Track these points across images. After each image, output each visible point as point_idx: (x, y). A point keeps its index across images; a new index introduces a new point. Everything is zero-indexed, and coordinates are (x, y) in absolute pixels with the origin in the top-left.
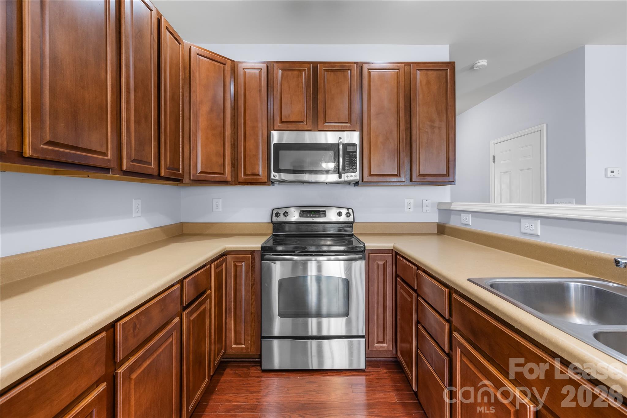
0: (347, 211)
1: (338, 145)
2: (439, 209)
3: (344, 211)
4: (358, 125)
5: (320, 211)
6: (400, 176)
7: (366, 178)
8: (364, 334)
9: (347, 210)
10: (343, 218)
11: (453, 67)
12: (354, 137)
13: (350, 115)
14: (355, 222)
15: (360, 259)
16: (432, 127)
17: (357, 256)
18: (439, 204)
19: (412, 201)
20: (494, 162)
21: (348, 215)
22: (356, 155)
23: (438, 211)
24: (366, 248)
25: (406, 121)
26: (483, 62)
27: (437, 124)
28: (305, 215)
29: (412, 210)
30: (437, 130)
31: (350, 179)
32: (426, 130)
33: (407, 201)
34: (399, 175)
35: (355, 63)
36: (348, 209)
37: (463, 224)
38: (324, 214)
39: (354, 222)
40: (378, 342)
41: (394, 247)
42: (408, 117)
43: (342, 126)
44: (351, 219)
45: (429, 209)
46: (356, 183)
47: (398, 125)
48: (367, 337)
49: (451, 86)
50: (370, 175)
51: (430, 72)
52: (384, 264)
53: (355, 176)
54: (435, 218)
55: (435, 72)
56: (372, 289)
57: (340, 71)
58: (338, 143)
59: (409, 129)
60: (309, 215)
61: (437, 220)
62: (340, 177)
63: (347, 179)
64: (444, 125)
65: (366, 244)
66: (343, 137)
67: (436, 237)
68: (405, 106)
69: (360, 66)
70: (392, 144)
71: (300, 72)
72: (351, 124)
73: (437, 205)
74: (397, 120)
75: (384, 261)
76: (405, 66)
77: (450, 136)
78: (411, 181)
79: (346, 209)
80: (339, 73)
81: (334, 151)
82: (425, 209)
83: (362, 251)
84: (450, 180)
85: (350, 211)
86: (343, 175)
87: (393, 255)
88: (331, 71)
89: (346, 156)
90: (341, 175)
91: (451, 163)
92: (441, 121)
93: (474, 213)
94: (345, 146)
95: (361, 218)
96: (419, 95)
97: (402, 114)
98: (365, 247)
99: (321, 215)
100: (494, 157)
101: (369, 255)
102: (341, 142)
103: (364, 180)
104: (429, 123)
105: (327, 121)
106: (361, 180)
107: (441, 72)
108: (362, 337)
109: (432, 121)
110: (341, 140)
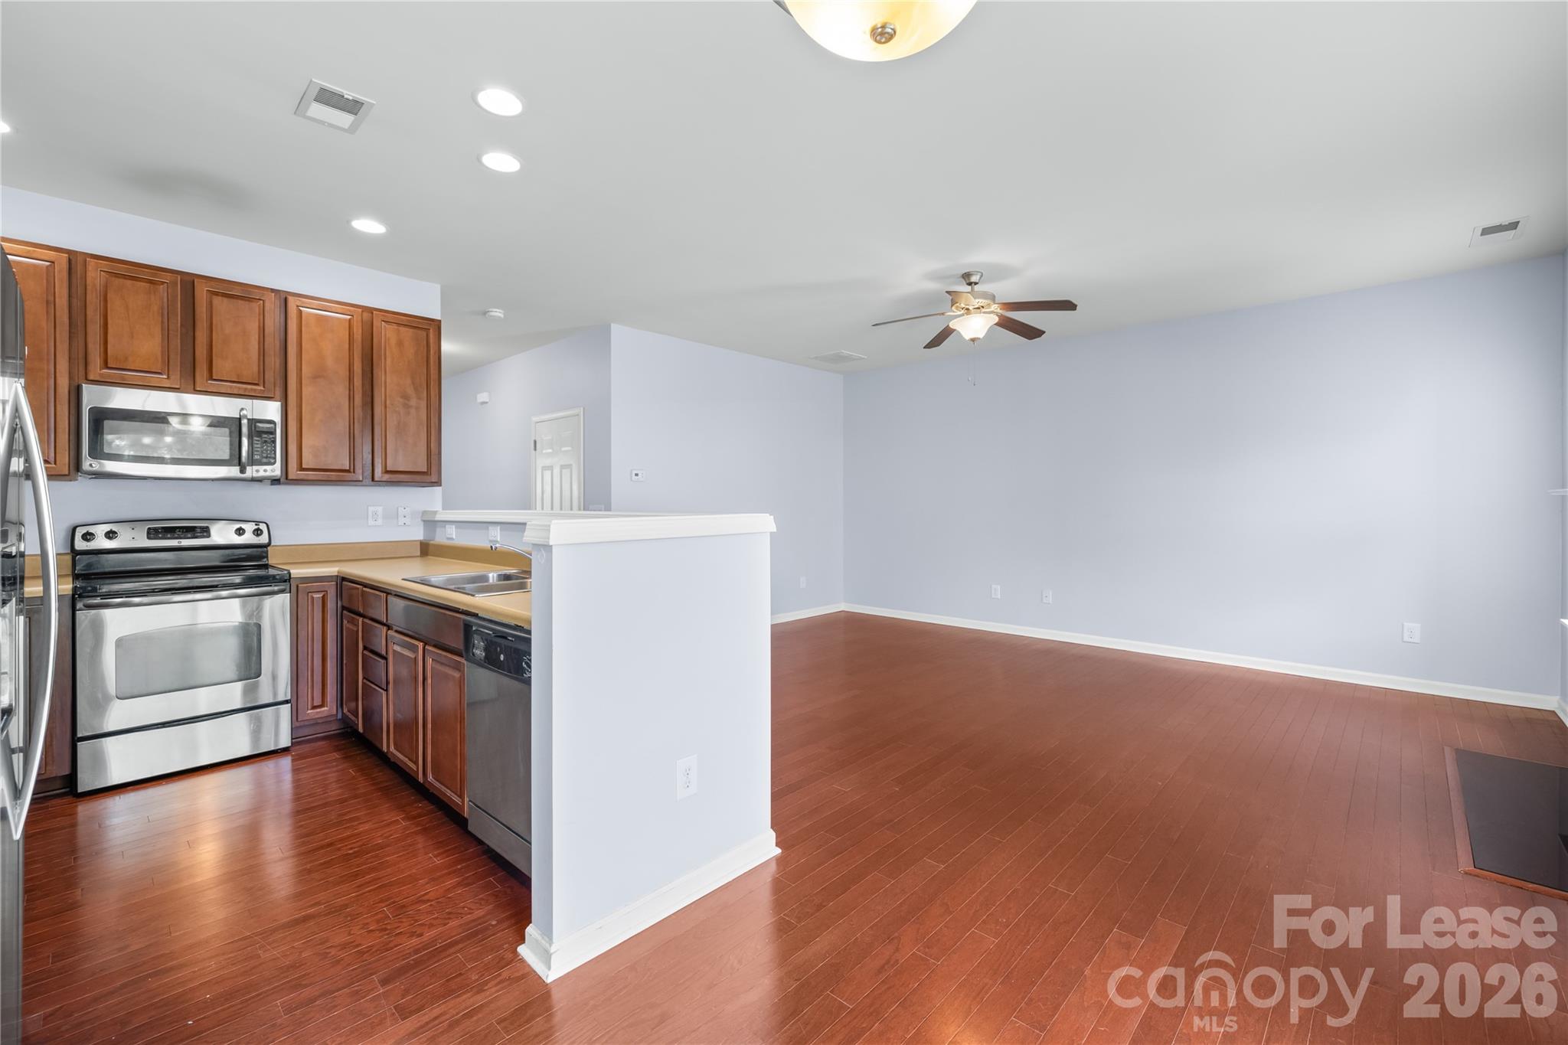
0: (256, 527)
1: (240, 419)
2: (424, 521)
3: (249, 528)
4: (277, 389)
5: (195, 527)
6: (354, 472)
7: (293, 473)
8: (289, 698)
9: (256, 525)
10: (248, 538)
11: (437, 327)
12: (270, 410)
13: (262, 371)
14: (272, 544)
15: (282, 591)
16: (407, 406)
17: (276, 588)
18: (424, 513)
19: (380, 509)
20: (535, 449)
21: (258, 532)
22: (275, 438)
23: (422, 523)
24: (292, 576)
25: (364, 394)
26: (498, 313)
27: (413, 402)
28: (160, 536)
29: (380, 522)
30: (413, 411)
31: (262, 474)
32: (397, 409)
33: (371, 509)
34: (352, 470)
35: (273, 290)
36: (257, 523)
37: (448, 539)
38: (205, 532)
39: (269, 544)
40: (314, 707)
41: (338, 572)
42: (368, 387)
43: (246, 389)
44: (263, 539)
45: (408, 521)
46: (275, 481)
47: (351, 398)
48: (294, 701)
49: (435, 353)
50: (302, 469)
51: (402, 329)
52: (323, 597)
53: (275, 470)
54: (418, 534)
55: (411, 330)
56: (302, 634)
57: (242, 299)
58: (238, 417)
59: (370, 405)
60: (169, 536)
61: (421, 538)
62: (243, 471)
63: (255, 475)
64: (423, 404)
65: (292, 571)
66: (249, 407)
67: (419, 559)
68: (363, 370)
69: (284, 298)
70: (342, 425)
71: (152, 285)
72: (264, 387)
73: (421, 514)
74: (350, 390)
75: (323, 593)
76: (362, 311)
77: (434, 420)
78: (373, 480)
79: (254, 523)
80: (240, 301)
81: (230, 429)
82: (402, 521)
83: (285, 581)
84: (433, 481)
85: (263, 527)
86: (249, 469)
87: (337, 584)
88: (222, 296)
89: (255, 438)
90: (245, 468)
91: (434, 458)
92: (419, 398)
93: (460, 524)
94: (252, 422)
95: (284, 536)
96: (385, 359)
97: (358, 382)
98: (290, 575)
99: (199, 534)
100: (535, 442)
101: (297, 586)
102: (245, 416)
103: (290, 477)
104: (401, 400)
105: (214, 378)
106: (284, 476)
107: (419, 332)
108: (287, 702)
109: (406, 397)
110: (244, 412)
